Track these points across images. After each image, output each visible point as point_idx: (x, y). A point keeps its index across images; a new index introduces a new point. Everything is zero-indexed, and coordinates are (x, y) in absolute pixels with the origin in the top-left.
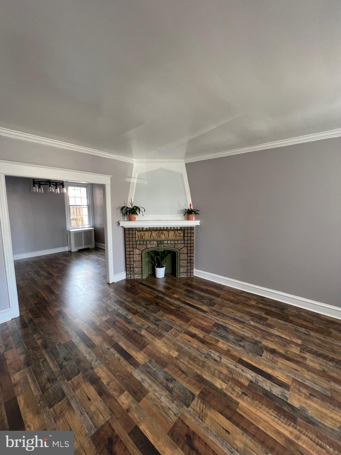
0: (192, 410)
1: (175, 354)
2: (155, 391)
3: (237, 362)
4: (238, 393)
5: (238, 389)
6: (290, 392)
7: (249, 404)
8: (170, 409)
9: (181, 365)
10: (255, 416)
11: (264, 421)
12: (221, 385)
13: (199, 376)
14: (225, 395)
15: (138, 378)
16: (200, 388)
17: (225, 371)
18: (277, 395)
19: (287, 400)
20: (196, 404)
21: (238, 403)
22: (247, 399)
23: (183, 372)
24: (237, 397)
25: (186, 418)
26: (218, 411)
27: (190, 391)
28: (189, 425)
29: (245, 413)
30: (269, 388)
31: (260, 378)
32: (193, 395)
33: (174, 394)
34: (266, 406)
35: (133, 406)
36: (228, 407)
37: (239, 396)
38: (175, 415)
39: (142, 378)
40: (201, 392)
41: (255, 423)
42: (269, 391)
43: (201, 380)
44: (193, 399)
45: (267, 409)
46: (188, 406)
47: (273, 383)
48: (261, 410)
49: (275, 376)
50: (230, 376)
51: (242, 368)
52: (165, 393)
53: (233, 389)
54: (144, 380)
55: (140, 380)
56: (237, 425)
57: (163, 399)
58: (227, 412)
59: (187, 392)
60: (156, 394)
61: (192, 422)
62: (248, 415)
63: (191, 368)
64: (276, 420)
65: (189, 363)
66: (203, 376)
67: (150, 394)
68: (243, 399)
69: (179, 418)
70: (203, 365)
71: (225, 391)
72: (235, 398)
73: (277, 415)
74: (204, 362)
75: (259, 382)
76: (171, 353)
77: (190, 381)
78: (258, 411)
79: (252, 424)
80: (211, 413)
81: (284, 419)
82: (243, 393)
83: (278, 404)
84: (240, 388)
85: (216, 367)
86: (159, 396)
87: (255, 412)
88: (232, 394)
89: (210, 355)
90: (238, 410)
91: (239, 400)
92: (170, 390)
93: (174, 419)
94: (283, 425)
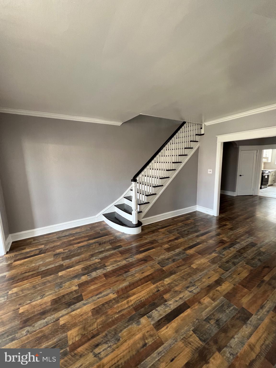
0: (156, 264)
1: (194, 266)
2: (169, 254)
3: (185, 302)
4: (159, 287)
5: (162, 289)
6: (152, 325)
7: (151, 290)
8: (159, 257)
9: (184, 267)
10: (145, 288)
11: (141, 291)
12: (167, 281)
13: (175, 273)
14: (160, 280)
15: (176, 250)
16: (166, 270)
17: (177, 289)
18: (152, 312)
19: (147, 316)
20: (158, 267)
21: (154, 284)
22: (154, 290)
23: (179, 267)
24: (157, 286)
25: (153, 262)
26: (152, 273)
27: (165, 266)
28: (150, 262)
29: (148, 284)
30: (159, 310)
31: (168, 310)
32: (163, 267)
33: (165, 260)
34: (147, 298)
35: (163, 248)
36: (153, 278)
37: (157, 287)
38: (155, 258)
39: (176, 251)
40: (164, 270)
41: (142, 286)
42: (157, 309)
43: (171, 273)
44: (161, 266)
45: (146, 297)
46: (158, 263)
47: (162, 317)
48: (146, 293)
49: (168, 325)
50: (172, 290)
51: (179, 302)
52: (166, 257)
53: (162, 286)
54: (175, 252)
55: (175, 251)
56: (144, 278)
57: (164, 256)
58: (151, 277)
59: (165, 265)
60: (167, 255)
61: (151, 263)
62: (146, 285)
63: (181, 271)
64: (139, 298)
65: (186, 271)
66: (174, 275)
67: (167, 253)
68: (155, 288)
69: (154, 259)
70: (183, 278)
71: (162, 281)
72: (157, 284)
73: (141, 301)
74: (186, 280)
75: (165, 306)
76: (195, 265)
77: (172, 268)
78: (146, 292)
79: (142, 285)
80: (152, 270)
81: (138, 303)
82: (159, 290)
83: (146, 307)
84: (162, 291)
85: (181, 285)
86: (165, 255)
87: (147, 289)
88: (160, 284)
89: (193, 286)
90: (150, 282)
91: (155, 285)
92: (168, 259)
93: (154, 258)
94: (136, 300)
